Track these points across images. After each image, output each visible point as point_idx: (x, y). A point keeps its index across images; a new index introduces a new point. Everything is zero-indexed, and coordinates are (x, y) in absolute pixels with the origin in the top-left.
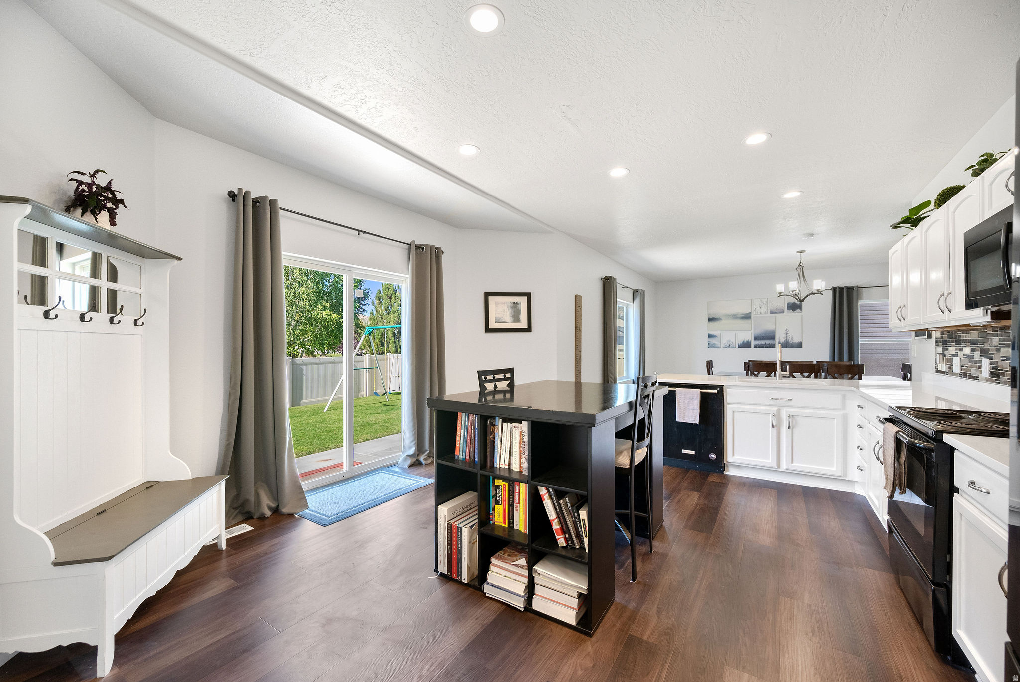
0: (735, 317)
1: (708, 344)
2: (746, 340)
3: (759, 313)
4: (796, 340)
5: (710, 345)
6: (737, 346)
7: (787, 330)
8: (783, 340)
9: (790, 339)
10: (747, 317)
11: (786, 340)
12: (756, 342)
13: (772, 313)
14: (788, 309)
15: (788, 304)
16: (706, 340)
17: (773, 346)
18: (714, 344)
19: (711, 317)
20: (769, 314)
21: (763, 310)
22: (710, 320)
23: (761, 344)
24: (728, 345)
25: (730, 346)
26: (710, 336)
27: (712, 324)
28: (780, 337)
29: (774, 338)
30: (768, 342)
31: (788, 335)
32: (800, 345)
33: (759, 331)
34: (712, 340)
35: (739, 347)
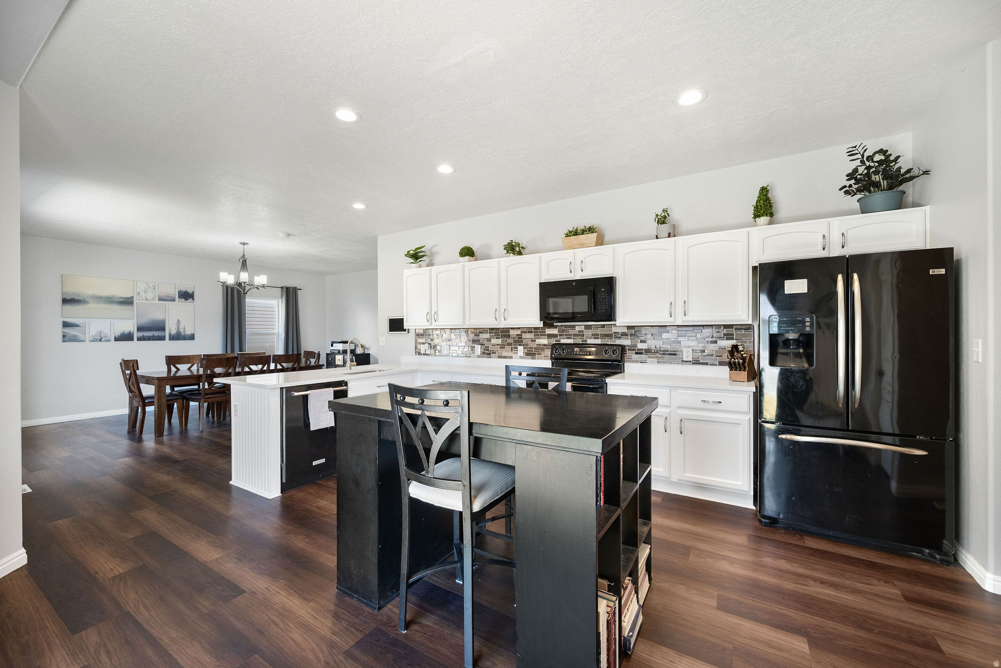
0: (110, 300)
1: (64, 336)
2: (127, 331)
3: (144, 299)
4: (188, 332)
5: (67, 338)
6: (113, 339)
7: (178, 320)
8: (174, 332)
9: (182, 330)
10: (128, 302)
11: (178, 331)
12: (141, 334)
13: (160, 299)
14: (179, 297)
15: (179, 292)
16: (59, 330)
17: (162, 338)
18: (75, 336)
19: (68, 297)
20: (157, 301)
21: (150, 295)
22: (65, 301)
23: (147, 336)
24: (99, 338)
25: (103, 340)
26: (66, 325)
27: (69, 308)
28: (171, 328)
29: (163, 329)
30: (156, 334)
31: (180, 326)
32: (192, 337)
33: (145, 320)
34: (70, 331)
35: (116, 339)
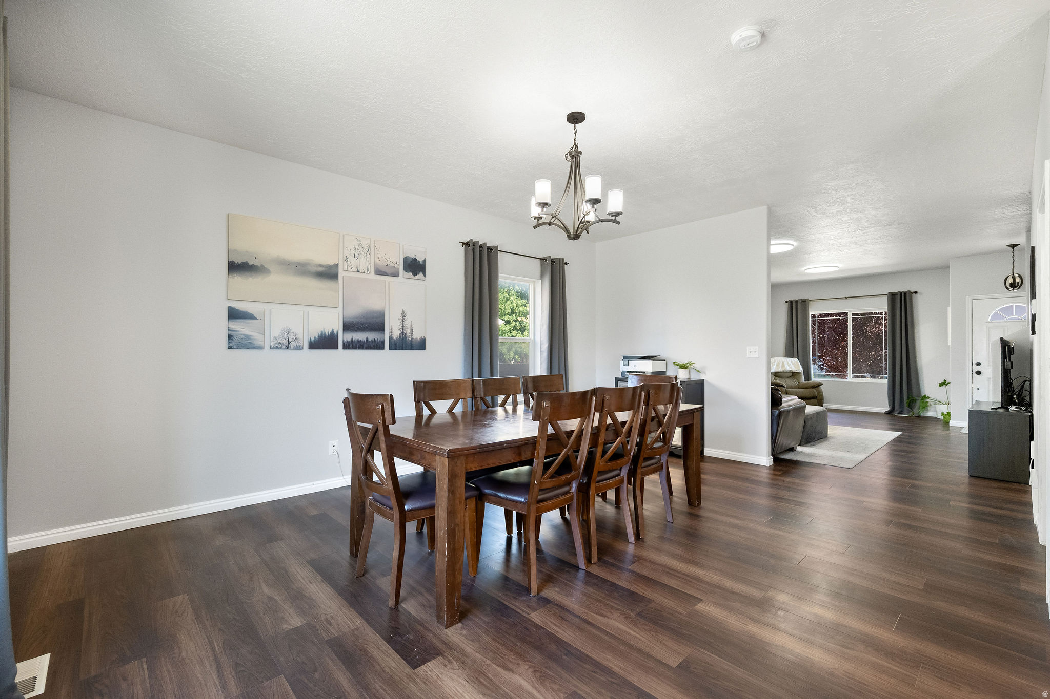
0: (301, 269)
1: (230, 337)
2: (328, 331)
3: (354, 269)
4: (417, 336)
5: (235, 340)
6: (306, 345)
7: (403, 312)
8: (396, 334)
9: (408, 331)
10: (329, 274)
11: (403, 333)
12: (349, 336)
13: (378, 272)
14: (405, 269)
15: (405, 260)
16: (222, 324)
17: (379, 346)
18: (248, 337)
19: (238, 260)
20: (372, 276)
21: (362, 264)
22: (234, 267)
23: (358, 341)
24: (285, 342)
25: (292, 346)
26: (234, 315)
27: (240, 281)
28: (393, 328)
29: (380, 328)
30: (372, 336)
31: (405, 323)
32: (421, 345)
33: (355, 311)
34: (240, 327)
35: (313, 345)
